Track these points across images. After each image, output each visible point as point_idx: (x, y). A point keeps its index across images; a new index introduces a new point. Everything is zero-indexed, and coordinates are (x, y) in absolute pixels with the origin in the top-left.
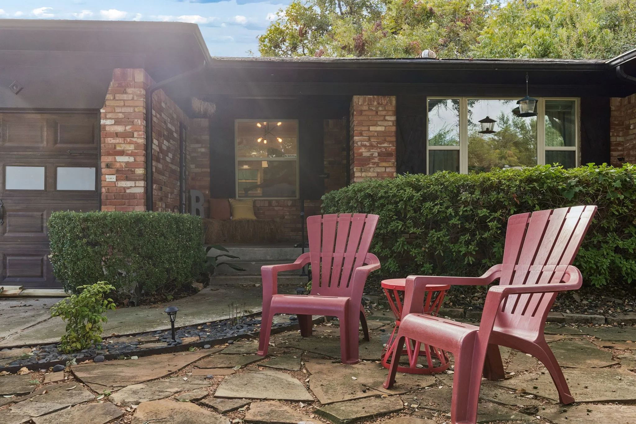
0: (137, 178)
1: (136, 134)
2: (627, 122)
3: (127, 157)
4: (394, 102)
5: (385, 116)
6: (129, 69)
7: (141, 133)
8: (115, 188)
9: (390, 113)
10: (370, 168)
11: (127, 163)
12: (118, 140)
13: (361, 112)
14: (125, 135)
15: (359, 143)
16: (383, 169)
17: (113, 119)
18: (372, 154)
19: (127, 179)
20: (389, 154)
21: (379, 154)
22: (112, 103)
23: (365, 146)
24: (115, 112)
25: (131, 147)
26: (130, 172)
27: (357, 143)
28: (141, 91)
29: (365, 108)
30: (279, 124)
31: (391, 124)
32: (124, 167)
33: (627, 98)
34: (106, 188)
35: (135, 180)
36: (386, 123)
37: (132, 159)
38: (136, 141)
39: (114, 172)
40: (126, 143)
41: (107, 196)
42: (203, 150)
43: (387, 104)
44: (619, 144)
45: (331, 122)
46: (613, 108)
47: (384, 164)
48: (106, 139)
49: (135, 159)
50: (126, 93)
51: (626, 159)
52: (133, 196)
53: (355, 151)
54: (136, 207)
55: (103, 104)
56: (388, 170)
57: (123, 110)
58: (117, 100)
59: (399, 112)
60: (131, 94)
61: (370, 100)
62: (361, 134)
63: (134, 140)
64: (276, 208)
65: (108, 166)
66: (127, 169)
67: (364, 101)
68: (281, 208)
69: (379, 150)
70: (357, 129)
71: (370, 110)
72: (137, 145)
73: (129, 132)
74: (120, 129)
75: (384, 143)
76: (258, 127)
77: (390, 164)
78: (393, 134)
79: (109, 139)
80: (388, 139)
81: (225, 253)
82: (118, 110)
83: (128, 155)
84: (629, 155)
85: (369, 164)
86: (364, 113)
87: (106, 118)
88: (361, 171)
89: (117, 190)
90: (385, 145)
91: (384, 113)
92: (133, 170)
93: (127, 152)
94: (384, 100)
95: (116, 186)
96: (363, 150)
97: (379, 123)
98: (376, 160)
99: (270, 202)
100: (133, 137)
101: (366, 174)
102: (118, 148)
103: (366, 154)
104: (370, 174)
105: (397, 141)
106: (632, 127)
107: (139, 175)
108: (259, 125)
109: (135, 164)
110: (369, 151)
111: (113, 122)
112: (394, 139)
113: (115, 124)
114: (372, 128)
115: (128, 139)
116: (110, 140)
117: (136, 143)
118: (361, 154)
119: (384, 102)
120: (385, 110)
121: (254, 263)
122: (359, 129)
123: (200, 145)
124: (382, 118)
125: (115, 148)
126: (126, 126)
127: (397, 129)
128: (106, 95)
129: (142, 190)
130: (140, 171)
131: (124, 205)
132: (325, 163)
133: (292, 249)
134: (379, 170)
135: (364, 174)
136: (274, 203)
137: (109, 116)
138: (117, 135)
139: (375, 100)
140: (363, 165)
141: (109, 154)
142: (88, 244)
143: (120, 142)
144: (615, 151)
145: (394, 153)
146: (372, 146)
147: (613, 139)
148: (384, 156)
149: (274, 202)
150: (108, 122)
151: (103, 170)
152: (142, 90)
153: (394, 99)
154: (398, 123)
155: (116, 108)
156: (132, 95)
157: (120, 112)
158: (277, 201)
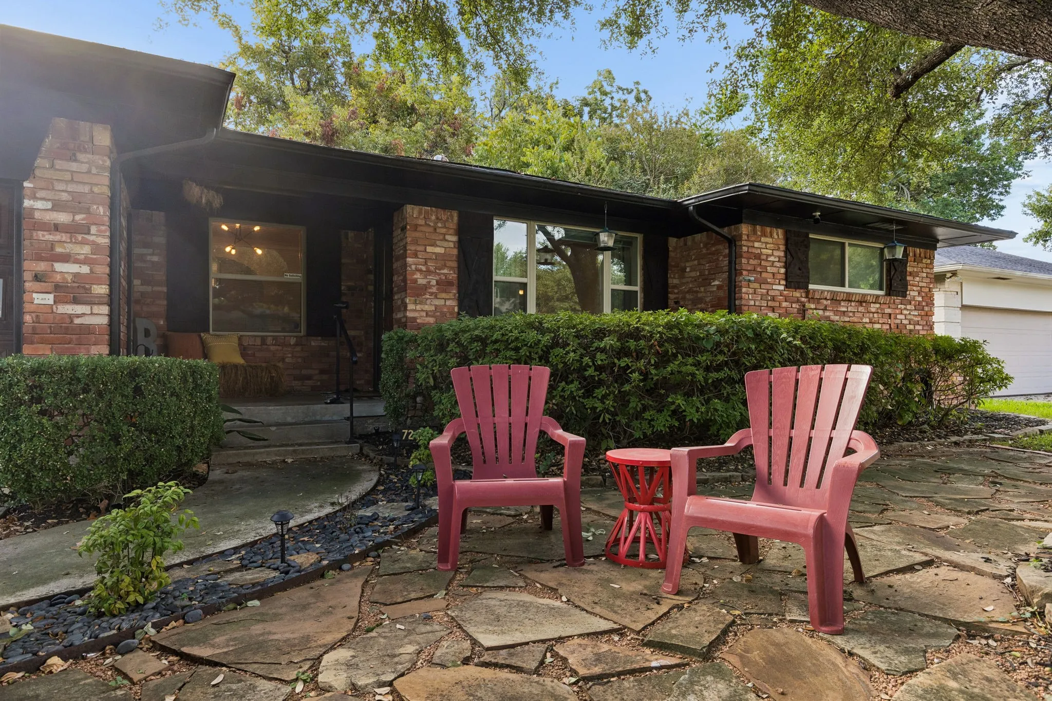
0: (96, 300)
1: (94, 229)
2: (683, 265)
3: (77, 266)
4: (456, 218)
5: (445, 235)
6: (82, 123)
7: (103, 228)
8: (51, 316)
9: (451, 231)
10: (427, 299)
11: (76, 275)
12: (57, 237)
13: (416, 227)
14: (72, 230)
15: (413, 267)
16: (442, 302)
17: (49, 200)
18: (429, 282)
19: (76, 301)
20: (450, 284)
21: (437, 281)
22: (49, 174)
23: (420, 271)
24: (53, 189)
25: (86, 250)
26: (82, 291)
27: (410, 266)
28: (104, 161)
29: (422, 222)
30: (257, 228)
31: (452, 245)
32: (70, 281)
33: (682, 239)
34: (34, 315)
35: (91, 303)
36: (445, 244)
37: (85, 269)
38: (93, 241)
39: (50, 289)
40: (75, 243)
41: (34, 328)
42: (155, 259)
43: (447, 220)
44: (675, 287)
45: (351, 234)
46: (671, 249)
47: (444, 295)
48: (35, 234)
49: (91, 270)
50: (76, 160)
51: (682, 303)
52: (87, 330)
53: (408, 277)
54: (93, 347)
55: (28, 172)
56: (448, 303)
57: (70, 188)
58: (58, 170)
59: (461, 231)
60: (86, 163)
61: (427, 212)
62: (415, 255)
63: (91, 238)
64: (272, 348)
65: (37, 278)
66: (76, 285)
67: (420, 213)
68: (280, 348)
69: (437, 278)
70: (411, 248)
71: (427, 225)
72: (96, 247)
73: (83, 225)
74: (63, 218)
75: (443, 269)
76: (223, 230)
77: (451, 295)
78: (454, 258)
79: (40, 233)
80: (449, 264)
81: (238, 416)
82: (60, 186)
83: (77, 261)
84: (684, 298)
85: (425, 294)
86: (419, 228)
87: (35, 198)
88: (415, 303)
89: (54, 318)
90: (445, 271)
91: (444, 231)
92: (87, 286)
93: (78, 257)
94: (443, 215)
95: (53, 312)
96: (418, 276)
97: (438, 243)
98: (434, 290)
99: (263, 339)
100: (89, 233)
101: (422, 306)
102: (59, 250)
103: (422, 281)
104: (426, 308)
105: (459, 267)
106: (688, 270)
107: (100, 296)
108: (225, 227)
109: (92, 278)
110: (425, 277)
111: (49, 205)
112: (455, 264)
113: (52, 210)
114: (429, 249)
115: (80, 237)
116: (43, 236)
117: (93, 243)
118: (415, 281)
119: (444, 217)
120: (445, 227)
121: (273, 429)
122: (413, 248)
123: (150, 251)
124: (441, 237)
125: (52, 249)
126: (74, 213)
127: (459, 252)
128: (35, 159)
129: (105, 320)
130: (102, 290)
131: (69, 343)
132: (343, 288)
133: (324, 406)
134: (437, 302)
135: (418, 307)
136: (269, 341)
137: (40, 194)
138: (57, 228)
139: (434, 214)
140: (418, 295)
141: (39, 258)
142: (42, 413)
143: (64, 239)
144: (673, 293)
145: (456, 282)
146: (429, 272)
147: (670, 281)
148: (443, 285)
149: (269, 338)
150: (39, 205)
151: (27, 285)
152: (106, 158)
153: (455, 214)
154: (461, 244)
155: (56, 183)
156: (87, 165)
157: (63, 191)
158: (275, 338)
